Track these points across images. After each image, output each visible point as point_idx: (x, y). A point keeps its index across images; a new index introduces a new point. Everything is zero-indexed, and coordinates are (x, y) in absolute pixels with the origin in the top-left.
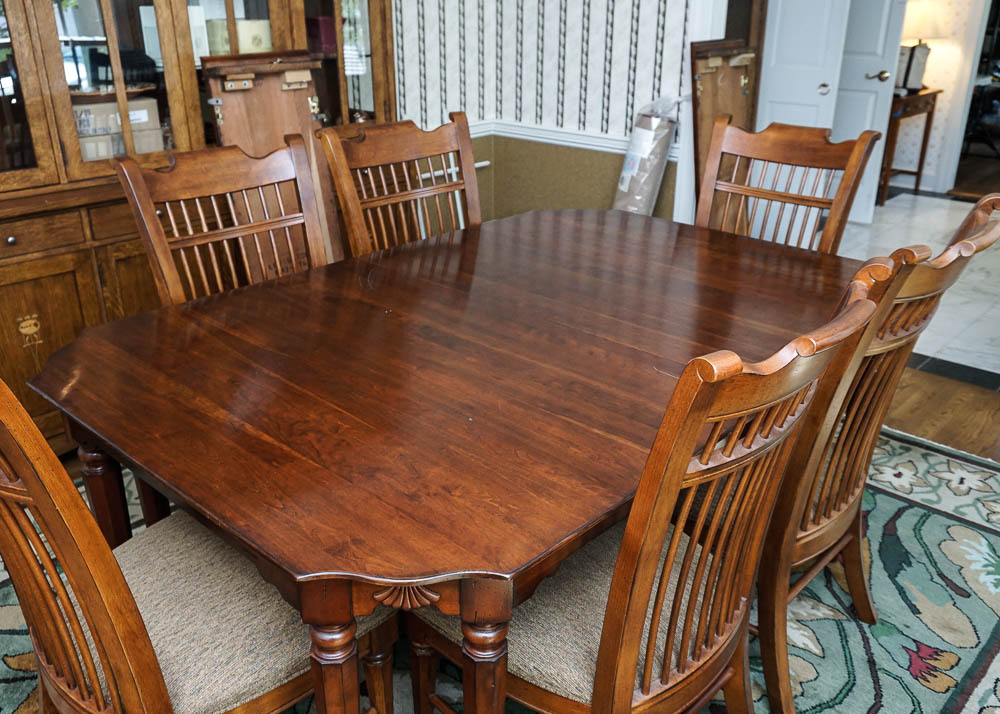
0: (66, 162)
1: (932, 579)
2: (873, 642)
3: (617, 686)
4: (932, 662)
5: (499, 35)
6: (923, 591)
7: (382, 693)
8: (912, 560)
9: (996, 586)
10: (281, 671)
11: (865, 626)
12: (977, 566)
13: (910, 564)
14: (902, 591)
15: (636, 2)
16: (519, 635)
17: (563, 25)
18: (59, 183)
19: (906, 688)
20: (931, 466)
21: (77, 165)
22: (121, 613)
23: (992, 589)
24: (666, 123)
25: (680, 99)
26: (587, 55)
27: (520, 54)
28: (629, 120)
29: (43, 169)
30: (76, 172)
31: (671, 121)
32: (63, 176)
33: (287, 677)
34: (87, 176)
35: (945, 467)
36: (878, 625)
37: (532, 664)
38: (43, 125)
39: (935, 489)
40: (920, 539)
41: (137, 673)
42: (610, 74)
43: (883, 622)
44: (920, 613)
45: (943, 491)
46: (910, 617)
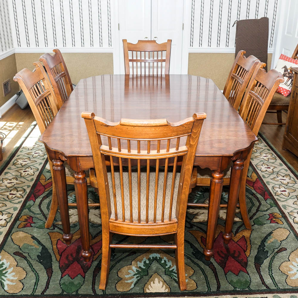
1: (28, 253)
4: (26, 223)
6: (31, 247)
8: (37, 259)
9: (3, 264)
12: (10, 271)
13: (38, 256)
23: (4, 261)
44: (31, 237)
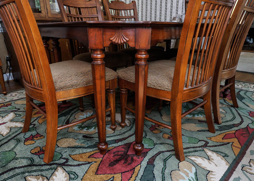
0: (47, 13)
1: (251, 101)
2: (238, 111)
3: (180, 79)
5: (142, 7)
6: (249, 103)
7: (113, 103)
8: (245, 98)
10: (84, 81)
11: (236, 108)
14: (244, 103)
15: (172, 0)
16: (151, 76)
17: (156, 3)
18: (46, 17)
19: (249, 118)
20: (245, 85)
21: (50, 14)
22: (39, 44)
24: (179, 19)
25: (182, 14)
26: (161, 8)
27: (147, 10)
28: (171, 19)
29: (42, 14)
30: (50, 15)
31: (180, 19)
32: (47, 16)
33: (86, 84)
34: (52, 17)
35: (249, 85)
36: (239, 108)
37: (154, 81)
38: (43, 3)
39: (248, 88)
40: (246, 95)
41: (43, 65)
42: (166, 12)
43: (240, 108)
44: (249, 106)
45: (249, 88)
46: (247, 107)
